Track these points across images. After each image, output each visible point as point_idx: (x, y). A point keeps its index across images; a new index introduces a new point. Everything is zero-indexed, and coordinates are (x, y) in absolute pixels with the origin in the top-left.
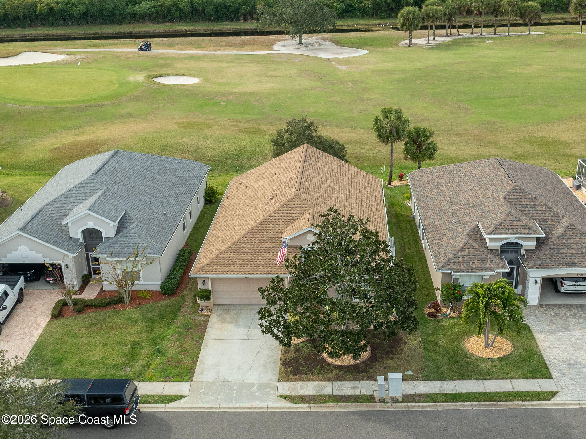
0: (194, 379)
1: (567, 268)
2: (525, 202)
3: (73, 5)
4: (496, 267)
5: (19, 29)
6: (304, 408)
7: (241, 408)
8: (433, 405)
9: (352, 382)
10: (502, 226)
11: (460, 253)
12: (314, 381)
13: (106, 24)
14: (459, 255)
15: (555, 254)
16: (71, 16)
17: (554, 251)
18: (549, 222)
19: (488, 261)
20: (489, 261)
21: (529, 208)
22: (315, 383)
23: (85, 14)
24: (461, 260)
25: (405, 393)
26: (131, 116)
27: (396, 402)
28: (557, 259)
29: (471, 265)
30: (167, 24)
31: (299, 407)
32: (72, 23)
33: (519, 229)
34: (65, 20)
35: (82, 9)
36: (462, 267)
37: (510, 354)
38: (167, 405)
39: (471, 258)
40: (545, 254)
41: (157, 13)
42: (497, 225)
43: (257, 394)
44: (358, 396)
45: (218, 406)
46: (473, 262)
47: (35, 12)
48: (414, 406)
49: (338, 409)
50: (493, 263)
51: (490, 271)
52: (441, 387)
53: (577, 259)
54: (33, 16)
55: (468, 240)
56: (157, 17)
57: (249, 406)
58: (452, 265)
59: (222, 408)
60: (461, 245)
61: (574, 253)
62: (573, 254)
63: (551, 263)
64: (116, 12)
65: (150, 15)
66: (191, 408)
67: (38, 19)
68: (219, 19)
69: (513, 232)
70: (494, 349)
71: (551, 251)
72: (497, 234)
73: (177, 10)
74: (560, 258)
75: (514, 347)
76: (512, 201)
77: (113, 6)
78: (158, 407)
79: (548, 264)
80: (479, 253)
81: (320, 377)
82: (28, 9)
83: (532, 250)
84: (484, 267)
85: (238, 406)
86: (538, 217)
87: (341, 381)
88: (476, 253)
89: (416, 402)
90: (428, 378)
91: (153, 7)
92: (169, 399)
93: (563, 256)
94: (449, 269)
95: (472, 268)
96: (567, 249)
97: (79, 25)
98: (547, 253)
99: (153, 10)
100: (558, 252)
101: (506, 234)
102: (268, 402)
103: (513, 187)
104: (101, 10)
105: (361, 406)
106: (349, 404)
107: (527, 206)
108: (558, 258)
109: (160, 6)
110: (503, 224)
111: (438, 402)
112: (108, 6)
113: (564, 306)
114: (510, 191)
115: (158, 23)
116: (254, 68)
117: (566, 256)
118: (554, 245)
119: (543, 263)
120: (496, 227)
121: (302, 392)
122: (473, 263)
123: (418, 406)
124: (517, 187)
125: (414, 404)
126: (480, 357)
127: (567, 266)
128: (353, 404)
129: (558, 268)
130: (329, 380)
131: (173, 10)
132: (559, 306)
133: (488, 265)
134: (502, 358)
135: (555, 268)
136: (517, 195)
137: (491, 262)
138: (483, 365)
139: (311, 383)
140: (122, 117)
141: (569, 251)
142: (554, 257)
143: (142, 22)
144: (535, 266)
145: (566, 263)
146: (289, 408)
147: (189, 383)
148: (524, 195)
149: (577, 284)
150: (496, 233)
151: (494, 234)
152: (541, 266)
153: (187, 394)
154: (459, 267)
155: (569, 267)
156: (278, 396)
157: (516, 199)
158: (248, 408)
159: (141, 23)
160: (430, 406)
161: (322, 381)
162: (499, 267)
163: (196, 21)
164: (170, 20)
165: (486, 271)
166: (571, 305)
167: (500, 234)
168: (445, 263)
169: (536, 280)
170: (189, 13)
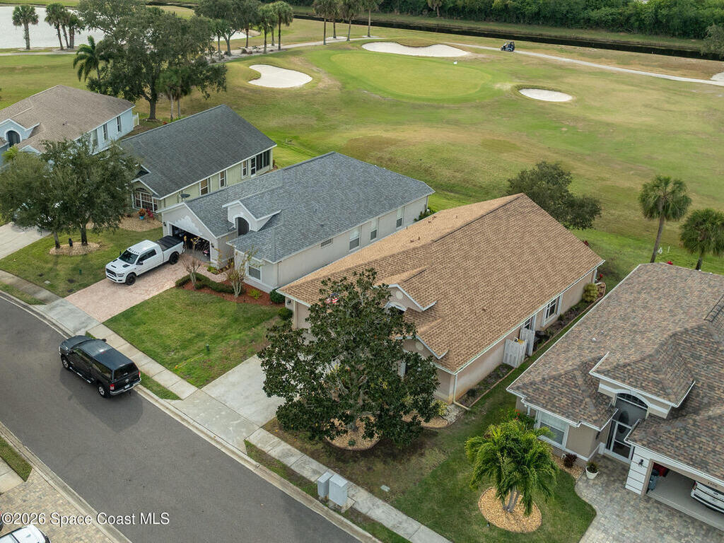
0: (204, 388)
1: (688, 464)
2: (702, 352)
3: (528, 4)
4: (586, 418)
5: (472, 21)
6: (252, 464)
7: (206, 434)
8: (367, 537)
9: (321, 465)
10: (626, 369)
11: (552, 380)
12: (290, 444)
13: (556, 26)
14: (549, 382)
15: (685, 438)
16: (523, 15)
17: (686, 434)
18: (717, 392)
19: (580, 405)
20: (582, 407)
21: (700, 363)
22: (289, 447)
23: (538, 14)
24: (547, 390)
25: (355, 506)
26: (456, 123)
27: (334, 511)
28: (682, 447)
29: (554, 401)
30: (622, 34)
31: (248, 461)
32: (524, 22)
33: (646, 383)
34: (518, 18)
35: (534, 8)
36: (542, 398)
37: (524, 534)
38: (160, 400)
39: (561, 393)
40: (669, 432)
41: (613, 20)
42: (618, 365)
43: (231, 429)
44: (311, 482)
45: (191, 421)
46: (560, 398)
47: (491, 6)
48: (348, 526)
49: (276, 484)
50: (586, 412)
51: (574, 420)
52: (400, 523)
53: (715, 460)
54: (488, 11)
55: (575, 369)
56: (613, 25)
57: (213, 436)
58: (531, 391)
59: (193, 426)
60: (562, 371)
61: (718, 450)
62: (714, 451)
63: (670, 447)
64: (570, 15)
65: (606, 22)
66: (173, 412)
67: (492, 14)
68: (685, 34)
69: (634, 384)
70: (510, 517)
71: (683, 432)
72: (610, 377)
73: (637, 20)
74: (689, 446)
75: (540, 528)
76: (682, 342)
77: (568, 8)
78: (152, 397)
79: (663, 447)
80: (577, 390)
81: (299, 443)
82: (486, 4)
83: (660, 418)
84: (570, 411)
85: (205, 430)
86: (704, 379)
87: (314, 458)
88: (573, 389)
89: (354, 523)
90: (398, 506)
91: (611, 15)
92: (166, 394)
93: (696, 446)
94: (524, 393)
95: (553, 406)
96: (709, 440)
97: (530, 24)
98: (674, 431)
99: (610, 17)
100: (693, 437)
101: (624, 381)
102: (230, 441)
103: (698, 325)
104: (554, 12)
105: (299, 494)
106: (291, 485)
107: (699, 358)
108: (685, 445)
109: (620, 14)
110: (628, 367)
111: (375, 537)
112: (562, 8)
113: (681, 515)
114: (690, 329)
115: (613, 31)
116: (653, 96)
117: (700, 448)
118: (694, 425)
119: (658, 442)
120: (616, 368)
121: (266, 449)
122: (559, 400)
123: (351, 529)
124: (704, 327)
125: (349, 523)
126: (483, 517)
127: (691, 463)
128: (295, 487)
129: (674, 458)
130: (303, 450)
131: (633, 20)
132: (673, 512)
133: (577, 411)
134: (508, 532)
135: (670, 456)
136: (696, 337)
137: (585, 408)
138: (475, 527)
139: (285, 444)
140: (448, 122)
141: (711, 443)
142: (679, 442)
143: (596, 29)
144: (641, 440)
145: (694, 457)
146: (239, 457)
147: (196, 389)
148: (707, 341)
149: (716, 496)
150: (610, 375)
151: (605, 375)
152: (650, 445)
153: (183, 398)
154: (537, 396)
155: (693, 465)
156: (245, 441)
157: (690, 342)
158: (210, 437)
159: (593, 29)
160: (363, 536)
161: (297, 448)
162: (590, 419)
163: (656, 34)
164: (626, 30)
165: (568, 417)
166: (694, 520)
167: (614, 379)
168: (524, 384)
169: (642, 461)
170: (650, 24)
